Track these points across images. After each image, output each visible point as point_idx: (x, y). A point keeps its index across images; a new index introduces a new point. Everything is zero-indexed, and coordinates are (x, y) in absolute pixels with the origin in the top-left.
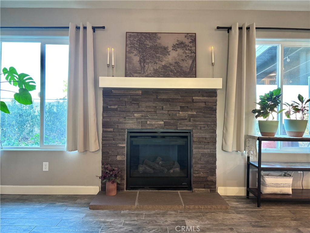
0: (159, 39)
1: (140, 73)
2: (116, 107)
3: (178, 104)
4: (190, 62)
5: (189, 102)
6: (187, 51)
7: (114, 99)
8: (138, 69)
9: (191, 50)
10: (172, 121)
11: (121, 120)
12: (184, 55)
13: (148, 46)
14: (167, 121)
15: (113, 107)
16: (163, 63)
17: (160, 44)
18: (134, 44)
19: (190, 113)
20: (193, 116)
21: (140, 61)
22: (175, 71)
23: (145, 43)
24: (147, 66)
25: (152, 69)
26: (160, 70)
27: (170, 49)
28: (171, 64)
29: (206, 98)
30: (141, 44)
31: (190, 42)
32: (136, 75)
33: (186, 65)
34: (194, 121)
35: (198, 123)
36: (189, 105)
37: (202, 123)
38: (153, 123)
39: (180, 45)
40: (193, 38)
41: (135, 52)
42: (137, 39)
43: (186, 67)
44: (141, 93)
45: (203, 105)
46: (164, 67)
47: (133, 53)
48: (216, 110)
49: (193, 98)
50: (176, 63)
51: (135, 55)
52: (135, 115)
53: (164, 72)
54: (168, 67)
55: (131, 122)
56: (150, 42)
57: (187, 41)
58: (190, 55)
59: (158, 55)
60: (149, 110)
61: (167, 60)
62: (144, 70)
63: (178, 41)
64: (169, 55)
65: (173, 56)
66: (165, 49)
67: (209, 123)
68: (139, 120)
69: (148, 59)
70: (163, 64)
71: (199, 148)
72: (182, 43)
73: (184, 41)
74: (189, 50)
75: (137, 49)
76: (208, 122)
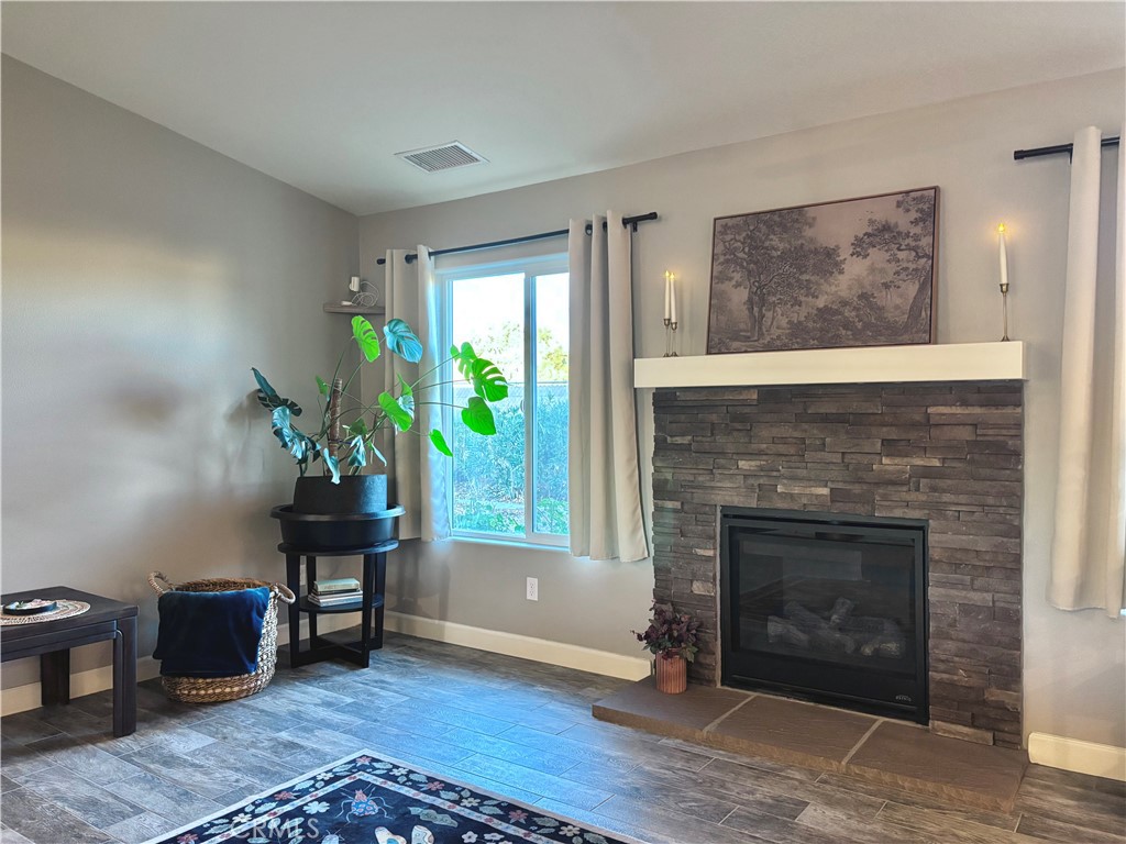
0: (811, 226)
1: (747, 339)
2: (686, 440)
3: (874, 430)
4: (912, 289)
5: (914, 425)
6: (901, 255)
7: (683, 417)
8: (742, 326)
9: (914, 249)
10: (857, 489)
11: (701, 479)
12: (892, 268)
13: (775, 254)
14: (840, 486)
15: (679, 440)
16: (821, 303)
17: (812, 240)
18: (732, 252)
19: (918, 462)
20: (927, 472)
21: (750, 302)
22: (860, 325)
23: (767, 244)
24: (769, 314)
25: (784, 322)
26: (810, 325)
27: (845, 253)
28: (845, 303)
29: (977, 410)
30: (756, 248)
31: (915, 222)
32: (736, 344)
33: (899, 301)
34: (934, 489)
35: (947, 497)
36: (913, 435)
37: (963, 499)
38: (796, 490)
39: (882, 234)
40: (927, 206)
41: (737, 276)
42: (744, 235)
43: (897, 307)
44: (755, 397)
45: (965, 434)
46: (824, 313)
47: (731, 279)
48: (1017, 455)
49: (929, 410)
50: (863, 296)
51: (738, 285)
52: (741, 463)
53: (822, 330)
54: (837, 312)
55: (731, 485)
56: (781, 240)
57: (902, 220)
58: (912, 266)
59: (805, 277)
60: (782, 448)
61: (833, 289)
62: (760, 328)
63: (871, 222)
64: (841, 272)
65: (854, 273)
66: (830, 253)
67: (990, 500)
68: (751, 481)
69: (774, 295)
70: (821, 306)
71: (954, 585)
72: (886, 228)
73: (892, 221)
74: (909, 248)
75: (742, 267)
76: (987, 494)
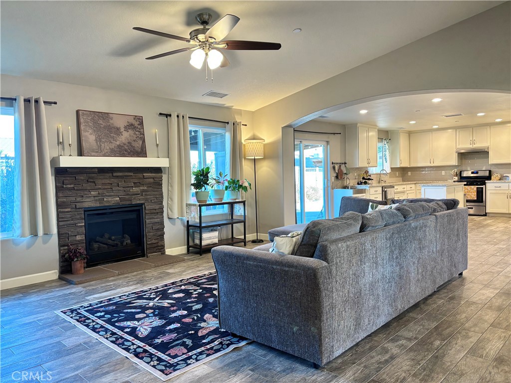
0: (112, 119)
1: (97, 152)
2: (72, 186)
3: (131, 180)
4: (141, 142)
5: (140, 178)
6: (137, 133)
7: (68, 178)
8: (95, 148)
9: (140, 132)
10: (127, 197)
11: (78, 199)
12: (135, 136)
13: (101, 126)
14: (122, 197)
15: (69, 186)
16: (118, 143)
17: (112, 124)
18: (87, 122)
19: (141, 188)
20: (143, 191)
21: (96, 140)
22: (129, 151)
23: (99, 122)
24: (103, 145)
25: (108, 148)
26: (116, 149)
27: (122, 129)
28: (125, 144)
29: (154, 174)
30: (95, 123)
31: (139, 124)
32: (93, 154)
33: (138, 145)
34: (146, 195)
35: (148, 197)
36: (141, 181)
37: (152, 197)
38: (110, 199)
39: (130, 126)
40: (140, 120)
41: (90, 131)
42: (90, 118)
43: (138, 147)
44: (97, 171)
45: (152, 180)
46: (119, 146)
47: (88, 132)
48: (161, 185)
49: (144, 174)
50: (128, 143)
51: (91, 134)
52: (92, 193)
53: (119, 151)
54: (122, 147)
55: (89, 200)
56: (103, 122)
57: (136, 124)
58: (140, 136)
59: (112, 135)
60: (106, 187)
61: (121, 140)
62: (101, 149)
63: (128, 122)
64: (122, 135)
65: (126, 136)
66: (118, 129)
67: (158, 196)
68: (96, 198)
69: (104, 139)
70: (118, 144)
71: (151, 219)
72: (132, 125)
73: (133, 123)
74: (138, 131)
75: (91, 128)
76: (157, 195)
